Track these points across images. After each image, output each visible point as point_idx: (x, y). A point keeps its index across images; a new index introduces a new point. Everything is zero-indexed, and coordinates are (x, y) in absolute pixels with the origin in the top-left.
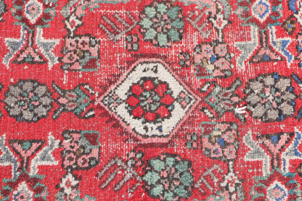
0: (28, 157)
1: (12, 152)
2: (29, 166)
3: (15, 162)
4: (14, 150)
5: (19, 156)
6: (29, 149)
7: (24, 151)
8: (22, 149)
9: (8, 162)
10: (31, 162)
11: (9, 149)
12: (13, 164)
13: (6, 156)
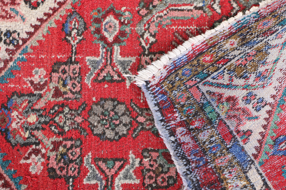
0: (112, 175)
1: (98, 171)
2: (114, 185)
3: (101, 180)
4: (99, 168)
5: (104, 174)
6: (113, 168)
7: (108, 170)
8: (106, 167)
9: (94, 180)
10: (115, 180)
11: (95, 167)
12: (99, 183)
13: (92, 174)
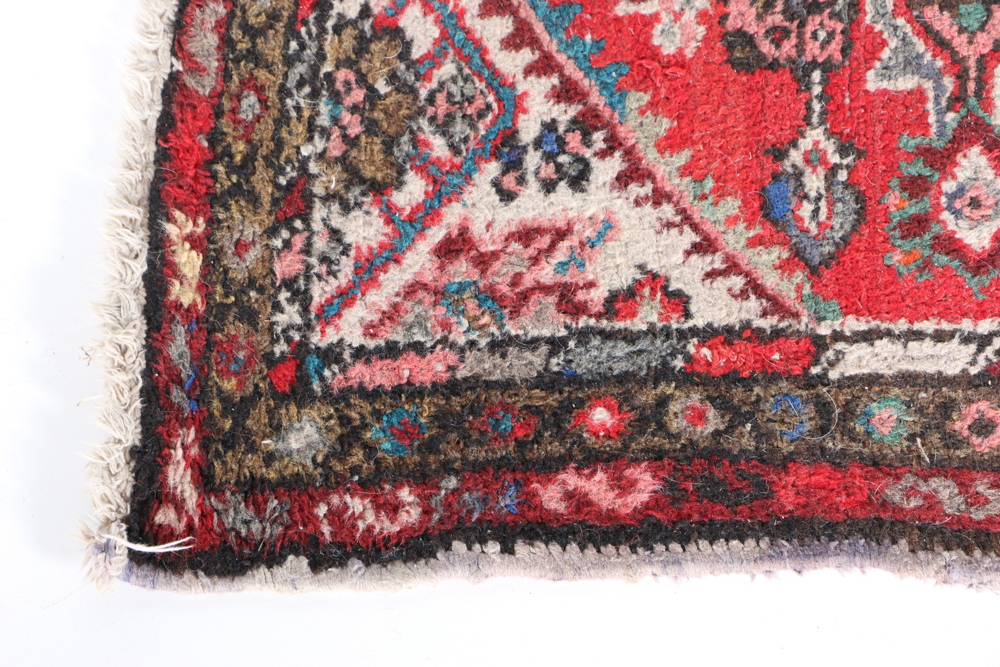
0: (982, 56)
1: (922, 41)
2: (988, 92)
3: (937, 77)
4: (927, 31)
5: (947, 53)
6: (982, 28)
7: (964, 37)
8: (955, 28)
9: (909, 76)
10: (992, 76)
11: (908, 29)
12: (928, 85)
13: (901, 56)
